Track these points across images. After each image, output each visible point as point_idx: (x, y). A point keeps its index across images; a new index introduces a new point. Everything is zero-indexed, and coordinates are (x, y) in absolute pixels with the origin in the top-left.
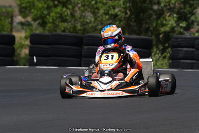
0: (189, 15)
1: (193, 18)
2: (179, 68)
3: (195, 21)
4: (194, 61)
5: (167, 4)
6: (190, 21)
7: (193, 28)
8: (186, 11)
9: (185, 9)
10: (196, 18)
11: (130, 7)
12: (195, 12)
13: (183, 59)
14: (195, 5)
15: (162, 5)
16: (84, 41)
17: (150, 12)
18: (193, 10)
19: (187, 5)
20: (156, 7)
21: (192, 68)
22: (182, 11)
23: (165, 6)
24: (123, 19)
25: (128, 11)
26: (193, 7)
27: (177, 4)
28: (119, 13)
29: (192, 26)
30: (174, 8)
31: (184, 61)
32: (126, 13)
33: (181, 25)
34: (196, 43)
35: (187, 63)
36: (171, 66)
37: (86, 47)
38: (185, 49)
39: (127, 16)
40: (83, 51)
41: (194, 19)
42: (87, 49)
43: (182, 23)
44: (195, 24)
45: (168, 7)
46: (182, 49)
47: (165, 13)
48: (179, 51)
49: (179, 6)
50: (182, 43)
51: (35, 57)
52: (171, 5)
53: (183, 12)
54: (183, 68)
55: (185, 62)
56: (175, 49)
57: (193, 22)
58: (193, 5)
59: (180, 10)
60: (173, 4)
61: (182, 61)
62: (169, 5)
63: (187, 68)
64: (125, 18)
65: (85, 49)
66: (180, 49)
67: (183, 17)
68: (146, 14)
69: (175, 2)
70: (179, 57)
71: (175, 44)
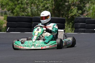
4: (85, 29)
5: (73, 2)
6: (83, 10)
7: (84, 13)
8: (81, 5)
15: (70, 3)
17: (64, 6)
20: (67, 4)
21: (84, 32)
25: (53, 6)
27: (77, 2)
30: (76, 4)
31: (81, 29)
33: (79, 12)
34: (86, 21)
35: (82, 30)
36: (75, 32)
37: (34, 23)
38: (81, 23)
39: (53, 8)
41: (85, 9)
43: (79, 11)
45: (73, 4)
46: (79, 23)
47: (71, 7)
48: (79, 24)
49: (78, 3)
50: (80, 20)
52: (74, 3)
53: (80, 6)
55: (81, 30)
56: (76, 23)
57: (85, 11)
60: (75, 2)
61: (79, 29)
62: (73, 3)
63: (82, 32)
64: (52, 9)
67: (80, 9)
68: (62, 7)
69: (76, 1)
70: (78, 27)
71: (76, 21)
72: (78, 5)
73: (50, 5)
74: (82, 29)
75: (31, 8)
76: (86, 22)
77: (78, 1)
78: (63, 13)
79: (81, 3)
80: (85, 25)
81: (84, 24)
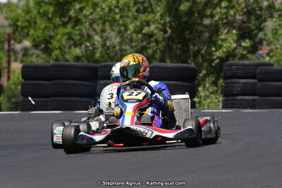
0: (255, 32)
1: (261, 35)
2: (234, 108)
3: (265, 39)
4: (256, 97)
5: (224, 16)
6: (257, 40)
7: (261, 49)
8: (250, 25)
9: (249, 22)
10: (265, 35)
11: (170, 22)
12: (265, 26)
13: (241, 95)
14: (263, 17)
15: (217, 18)
16: (99, 74)
17: (200, 28)
18: (261, 24)
19: (253, 18)
20: (207, 21)
22: (245, 26)
23: (220, 19)
24: (161, 39)
25: (168, 28)
26: (260, 20)
27: (238, 17)
28: (155, 31)
29: (260, 46)
30: (234, 21)
31: (242, 97)
32: (165, 32)
33: (243, 44)
34: (258, 72)
35: (246, 100)
36: (225, 107)
37: (102, 82)
38: (242, 81)
39: (167, 35)
40: (98, 87)
41: (263, 37)
42: (104, 83)
44: (265, 43)
45: (225, 21)
46: (238, 80)
47: (222, 30)
48: (236, 83)
50: (238, 72)
52: (229, 17)
53: (247, 27)
54: (240, 108)
55: (243, 100)
56: (228, 81)
57: (261, 41)
58: (261, 16)
59: (243, 25)
60: (231, 16)
61: (239, 98)
62: (227, 18)
63: (246, 108)
64: (164, 38)
65: (100, 84)
66: (235, 80)
67: (247, 35)
68: (194, 31)
69: (235, 14)
70: (235, 92)
71: (228, 73)
72: (240, 24)
73: (156, 25)
74: (245, 97)
75: (102, 37)
76: (257, 77)
77: (242, 13)
78: (196, 48)
79: (249, 18)
80: (255, 84)
81: (253, 83)
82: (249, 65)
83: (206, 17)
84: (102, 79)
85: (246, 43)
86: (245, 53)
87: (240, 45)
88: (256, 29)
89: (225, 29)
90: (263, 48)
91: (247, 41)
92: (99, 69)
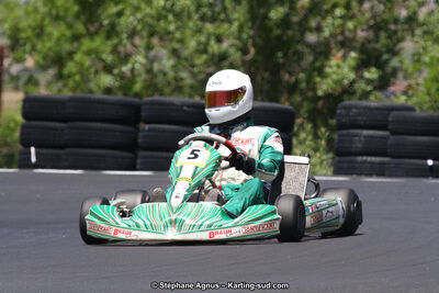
0: (385, 57)
1: (394, 62)
2: (352, 174)
3: (401, 69)
4: (386, 159)
5: (338, 31)
6: (389, 70)
7: (394, 84)
9: (377, 42)
10: (401, 62)
11: (250, 37)
12: (401, 49)
13: (362, 155)
14: (400, 34)
15: (327, 33)
16: (143, 114)
17: (300, 48)
18: (395, 45)
19: (383, 34)
20: (311, 38)
21: (381, 174)
22: (369, 46)
23: (333, 35)
24: (240, 63)
25: (250, 47)
26: (395, 38)
27: (359, 31)
29: (393, 80)
30: (354, 39)
31: (365, 158)
32: (245, 51)
33: (367, 75)
34: (390, 119)
35: (371, 163)
36: (337, 172)
37: (147, 127)
38: (365, 132)
39: (249, 57)
40: (140, 134)
41: (398, 65)
42: (150, 130)
43: (369, 72)
44: (400, 75)
45: (340, 38)
46: (358, 131)
47: (334, 51)
48: (357, 135)
49: (364, 34)
50: (360, 118)
51: (33, 150)
52: (347, 33)
53: (374, 49)
54: (361, 174)
55: (366, 162)
56: (344, 132)
57: (394, 72)
58: (395, 32)
59: (367, 45)
60: (350, 31)
61: (359, 158)
62: (342, 33)
63: (370, 175)
64: (244, 61)
65: (144, 130)
66: (355, 131)
69: (355, 27)
70: (353, 150)
71: (344, 120)
72: (363, 44)
73: (231, 41)
74: (369, 159)
75: (146, 57)
76: (390, 127)
77: (365, 27)
79: (377, 35)
80: (385, 138)
81: (382, 137)
82: (376, 109)
83: (311, 30)
84: (147, 122)
85: (372, 74)
86: (369, 88)
87: (362, 77)
88: (388, 52)
89: (338, 51)
90: (398, 82)
91: (373, 70)
92: (143, 107)
